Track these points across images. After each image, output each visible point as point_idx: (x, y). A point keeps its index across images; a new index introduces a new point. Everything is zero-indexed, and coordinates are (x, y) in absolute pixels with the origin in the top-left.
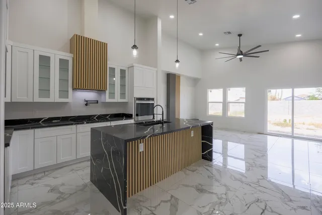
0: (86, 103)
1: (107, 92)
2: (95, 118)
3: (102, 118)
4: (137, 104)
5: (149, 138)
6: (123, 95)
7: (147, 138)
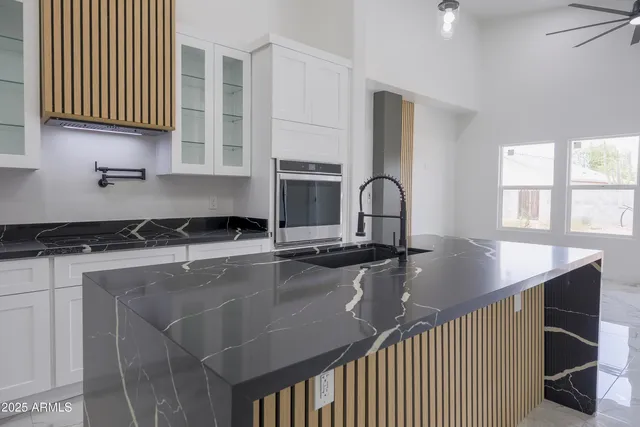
0: (99, 175)
1: (177, 136)
2: (134, 232)
3: (161, 232)
4: (282, 181)
5: (382, 353)
6: (233, 149)
7: (371, 352)
